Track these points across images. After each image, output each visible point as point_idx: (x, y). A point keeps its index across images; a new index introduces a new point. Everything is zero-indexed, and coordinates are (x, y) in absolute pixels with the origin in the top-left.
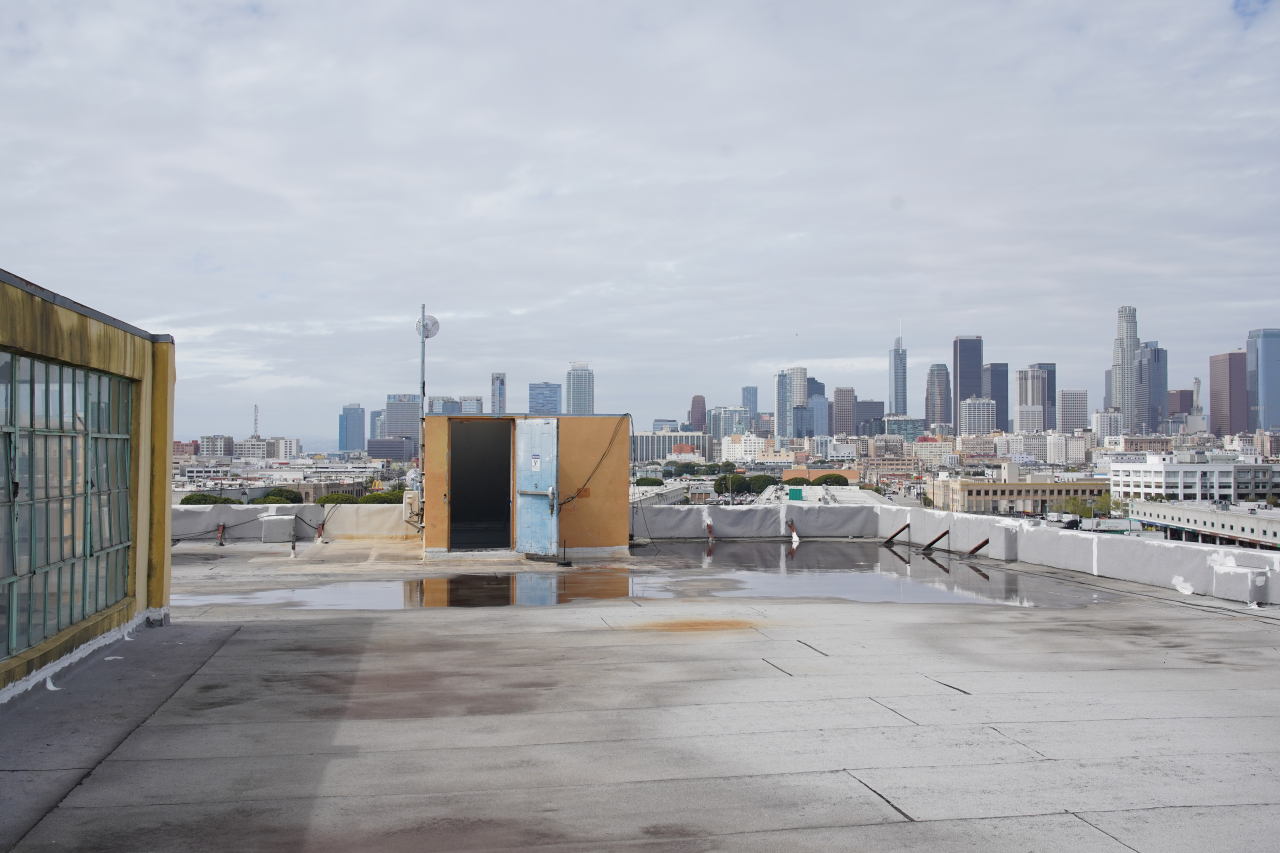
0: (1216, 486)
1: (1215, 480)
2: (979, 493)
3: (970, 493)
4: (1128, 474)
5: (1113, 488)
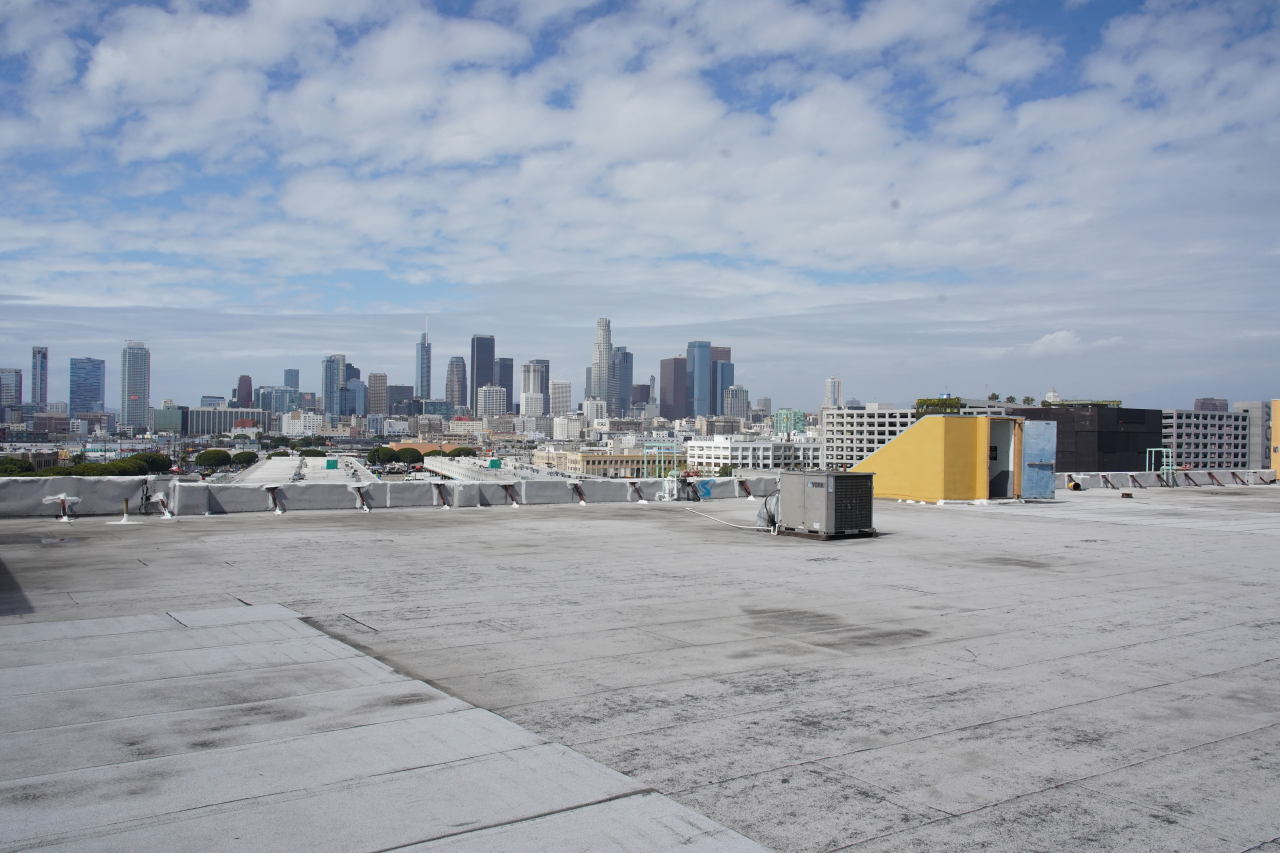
0: (761, 457)
1: (760, 453)
2: (594, 462)
3: (588, 462)
4: (702, 449)
5: (689, 460)
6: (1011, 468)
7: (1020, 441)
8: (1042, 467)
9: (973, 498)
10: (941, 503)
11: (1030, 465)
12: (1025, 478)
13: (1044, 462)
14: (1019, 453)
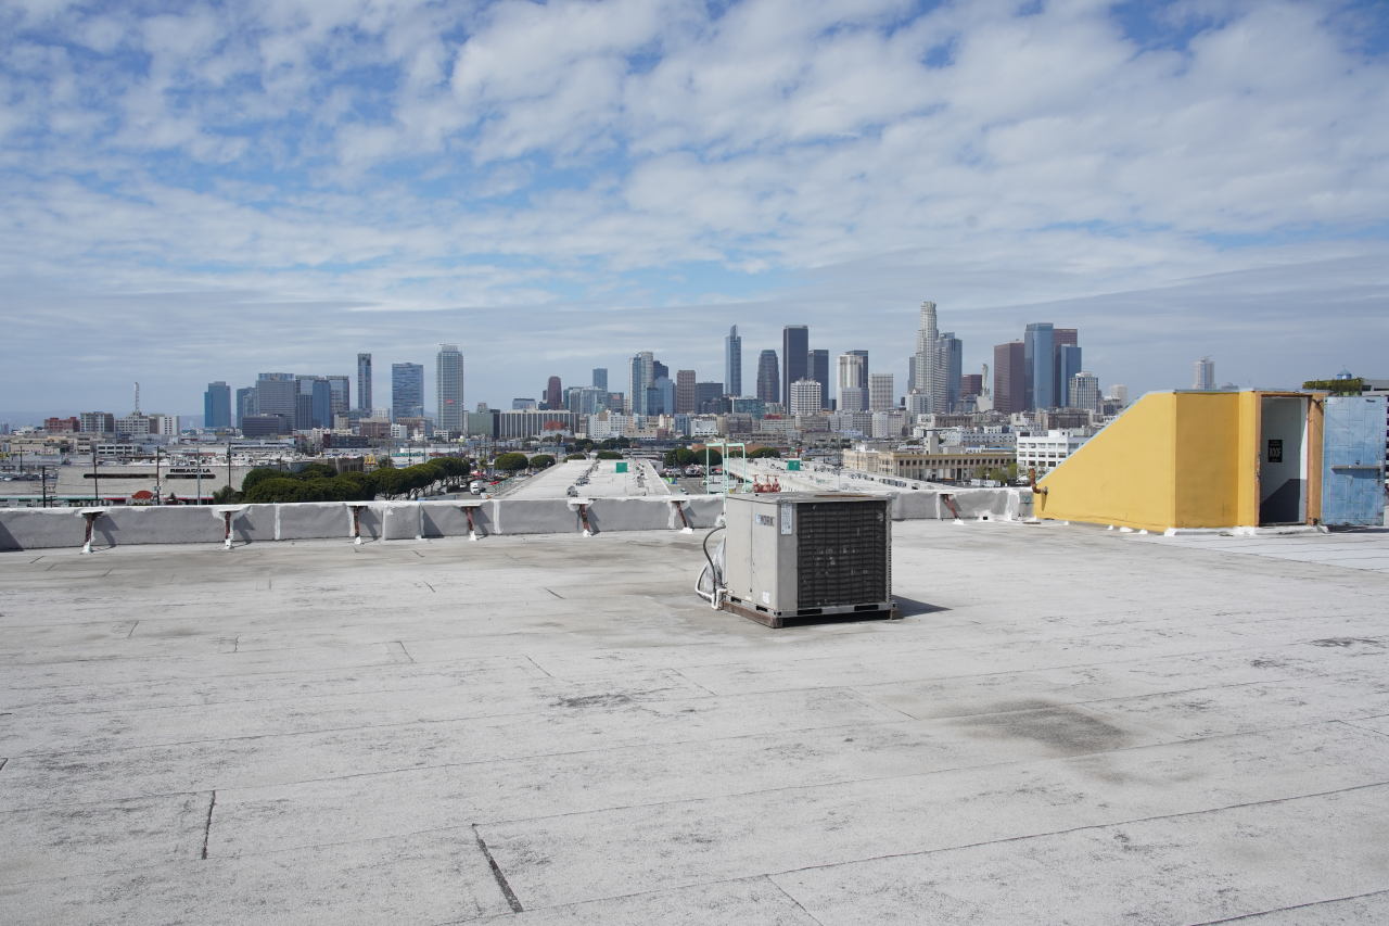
2: (908, 463)
3: (901, 463)
4: (1034, 446)
5: (1019, 459)
6: (1303, 476)
7: (1319, 430)
8: (1360, 473)
9: (1232, 525)
10: (1170, 532)
11: (1337, 471)
12: (1326, 491)
13: (1361, 466)
14: (1318, 451)
